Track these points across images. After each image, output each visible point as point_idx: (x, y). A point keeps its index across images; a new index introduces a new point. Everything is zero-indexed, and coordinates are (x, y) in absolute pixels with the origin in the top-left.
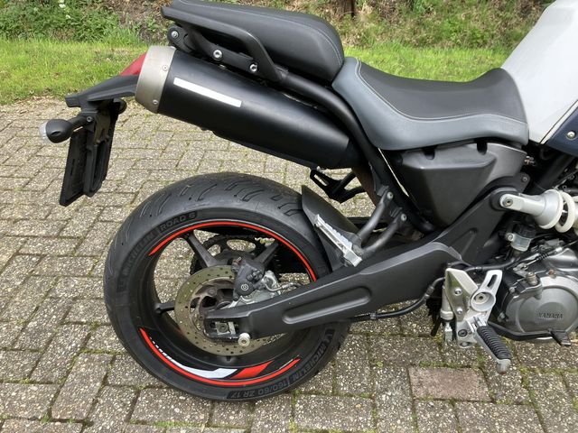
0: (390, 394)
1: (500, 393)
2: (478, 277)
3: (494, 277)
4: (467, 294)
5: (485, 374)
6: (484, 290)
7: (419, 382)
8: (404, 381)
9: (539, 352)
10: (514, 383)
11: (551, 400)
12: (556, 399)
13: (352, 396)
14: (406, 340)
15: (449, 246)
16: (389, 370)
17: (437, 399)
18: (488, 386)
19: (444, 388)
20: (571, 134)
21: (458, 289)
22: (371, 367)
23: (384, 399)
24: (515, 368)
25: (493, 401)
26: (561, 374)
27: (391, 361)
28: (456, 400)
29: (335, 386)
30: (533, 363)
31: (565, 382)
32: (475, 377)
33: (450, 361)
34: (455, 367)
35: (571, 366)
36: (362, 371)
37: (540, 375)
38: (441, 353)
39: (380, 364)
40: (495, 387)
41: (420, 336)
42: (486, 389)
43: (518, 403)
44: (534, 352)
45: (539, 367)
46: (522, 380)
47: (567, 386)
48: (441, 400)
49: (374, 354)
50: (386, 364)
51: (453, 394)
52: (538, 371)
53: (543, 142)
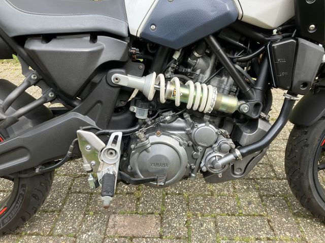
0: (89, 234)
1: (167, 231)
2: (104, 137)
3: (116, 137)
4: (96, 150)
5: (162, 218)
6: (110, 147)
7: (114, 225)
8: (104, 224)
9: (204, 203)
10: (180, 224)
11: (201, 235)
12: (206, 234)
13: (61, 236)
14: (117, 196)
15: (84, 115)
16: (96, 217)
17: (122, 237)
18: (161, 226)
19: (129, 229)
20: (153, 27)
21: (88, 146)
22: (85, 215)
23: (84, 238)
24: (184, 214)
25: (161, 237)
26: (215, 217)
27: (100, 211)
28: (134, 237)
29: (53, 229)
30: (197, 210)
31: (215, 223)
32: (155, 220)
33: (140, 210)
34: (143, 214)
35: (223, 212)
36: (77, 218)
37: (200, 218)
38: (137, 204)
39: (91, 213)
40: (166, 227)
41: (128, 193)
42: (159, 229)
43: (178, 238)
44: (201, 203)
45: (201, 213)
46: (186, 222)
47: (216, 225)
48: (124, 237)
49: (90, 207)
50: (96, 213)
51: (135, 233)
52: (199, 215)
53: (138, 35)
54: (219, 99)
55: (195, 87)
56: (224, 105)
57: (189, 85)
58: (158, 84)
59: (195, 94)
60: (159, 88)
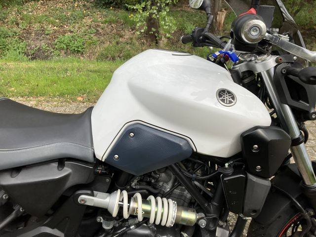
20: (117, 156)
53: (103, 160)
54: (179, 214)
55: (157, 203)
56: (184, 220)
57: (150, 200)
58: (121, 200)
59: (156, 210)
60: (123, 205)
